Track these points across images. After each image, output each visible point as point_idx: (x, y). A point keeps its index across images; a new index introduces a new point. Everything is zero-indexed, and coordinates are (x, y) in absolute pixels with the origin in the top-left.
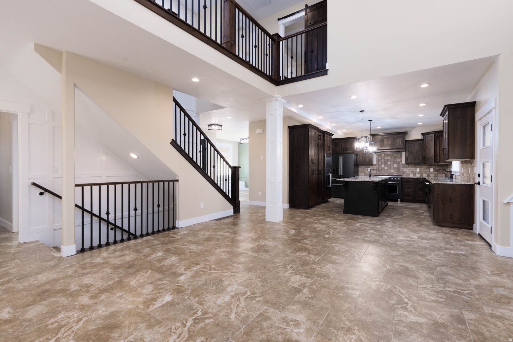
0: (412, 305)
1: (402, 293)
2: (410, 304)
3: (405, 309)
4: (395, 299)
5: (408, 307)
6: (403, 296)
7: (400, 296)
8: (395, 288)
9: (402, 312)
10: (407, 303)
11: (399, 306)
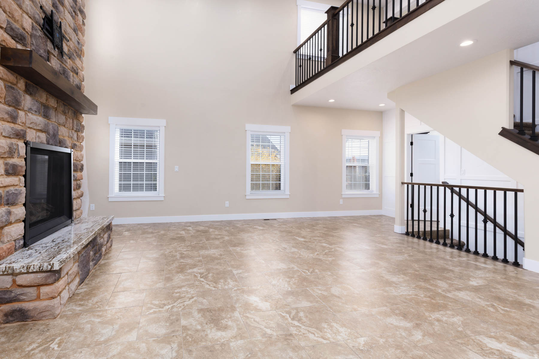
0: (197, 277)
1: (207, 284)
2: (199, 278)
3: (201, 274)
4: (210, 277)
5: (200, 275)
6: (206, 282)
7: (207, 281)
8: (214, 287)
9: (202, 271)
10: (201, 277)
11: (205, 274)
